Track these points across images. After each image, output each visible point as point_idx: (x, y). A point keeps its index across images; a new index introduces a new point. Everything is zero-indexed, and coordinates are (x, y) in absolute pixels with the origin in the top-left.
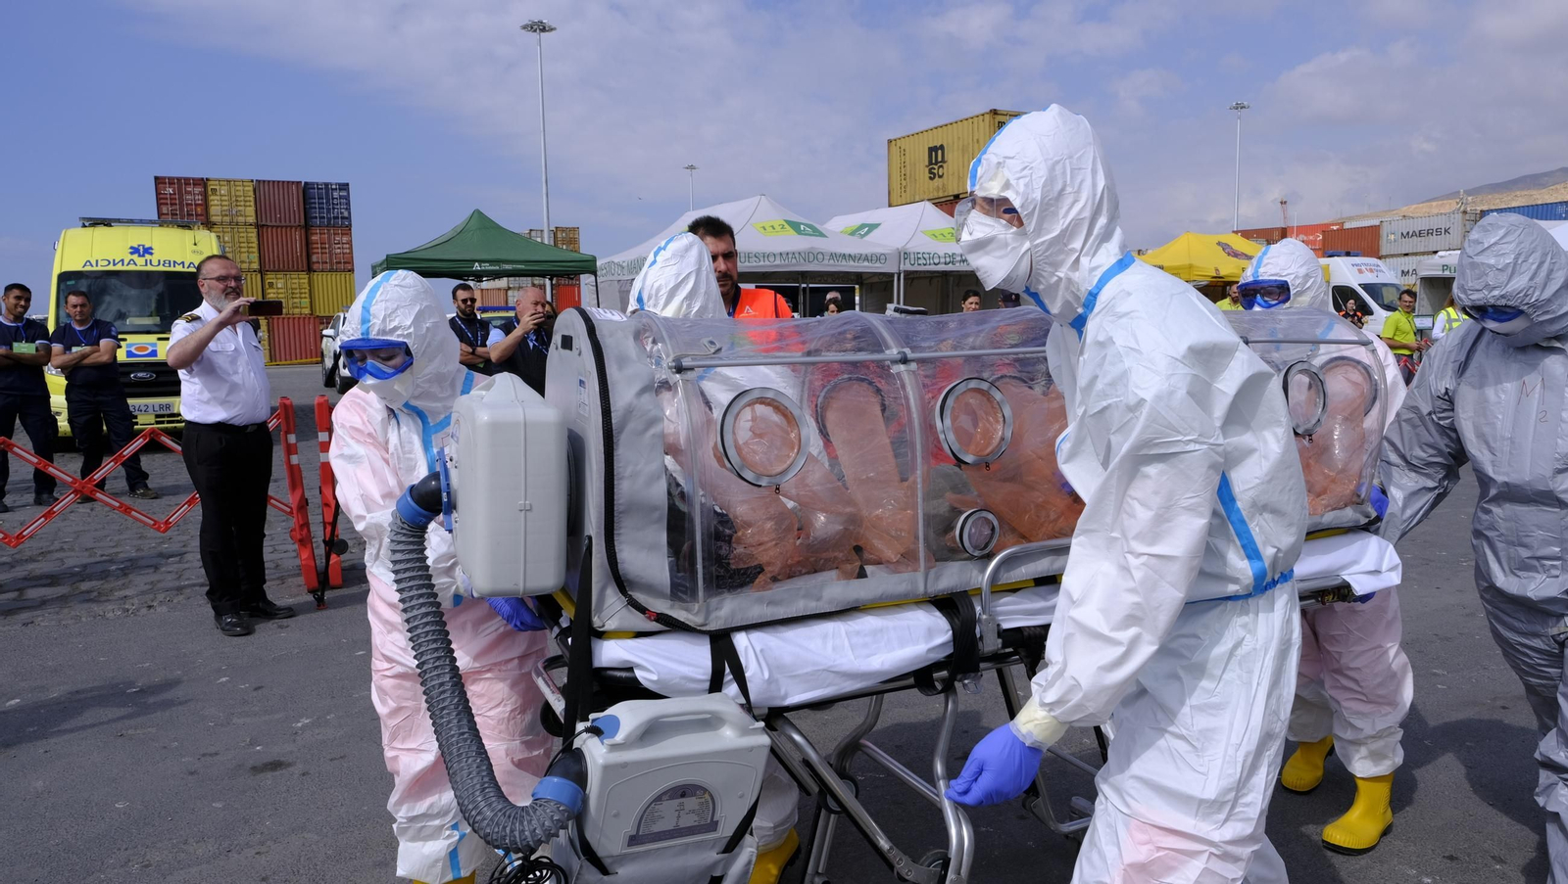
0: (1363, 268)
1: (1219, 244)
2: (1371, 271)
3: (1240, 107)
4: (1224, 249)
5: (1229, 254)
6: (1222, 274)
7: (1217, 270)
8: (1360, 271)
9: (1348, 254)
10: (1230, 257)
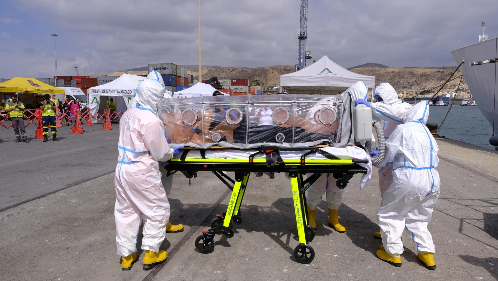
0: (75, 90)
1: (28, 81)
2: (77, 91)
3: (54, 35)
4: (30, 83)
5: (31, 84)
6: (28, 90)
7: (26, 89)
8: (74, 91)
9: (70, 86)
10: (32, 86)
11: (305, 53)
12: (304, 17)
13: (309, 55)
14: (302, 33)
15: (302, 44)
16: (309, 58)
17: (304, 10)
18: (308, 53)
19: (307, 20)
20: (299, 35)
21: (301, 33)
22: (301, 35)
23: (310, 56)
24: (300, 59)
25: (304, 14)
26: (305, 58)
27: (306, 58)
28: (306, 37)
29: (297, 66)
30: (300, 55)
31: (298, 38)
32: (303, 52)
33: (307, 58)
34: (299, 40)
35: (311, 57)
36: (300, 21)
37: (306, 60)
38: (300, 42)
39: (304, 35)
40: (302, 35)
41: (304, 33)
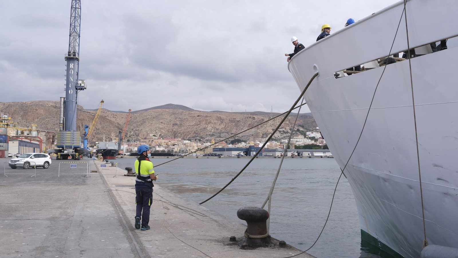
11: (75, 81)
12: (74, 31)
13: (82, 85)
14: (72, 53)
15: (72, 69)
16: (82, 89)
17: (75, 22)
18: (80, 82)
19: (79, 36)
20: (67, 56)
21: (69, 52)
22: (69, 55)
23: (83, 87)
24: (67, 90)
25: (75, 27)
26: (75, 89)
27: (77, 89)
28: (77, 59)
29: (63, 99)
30: (67, 85)
31: (66, 60)
32: (72, 80)
33: (79, 89)
34: (66, 62)
35: (85, 88)
36: (70, 36)
37: (77, 92)
38: (68, 66)
39: (75, 55)
40: (72, 56)
41: (74, 53)
